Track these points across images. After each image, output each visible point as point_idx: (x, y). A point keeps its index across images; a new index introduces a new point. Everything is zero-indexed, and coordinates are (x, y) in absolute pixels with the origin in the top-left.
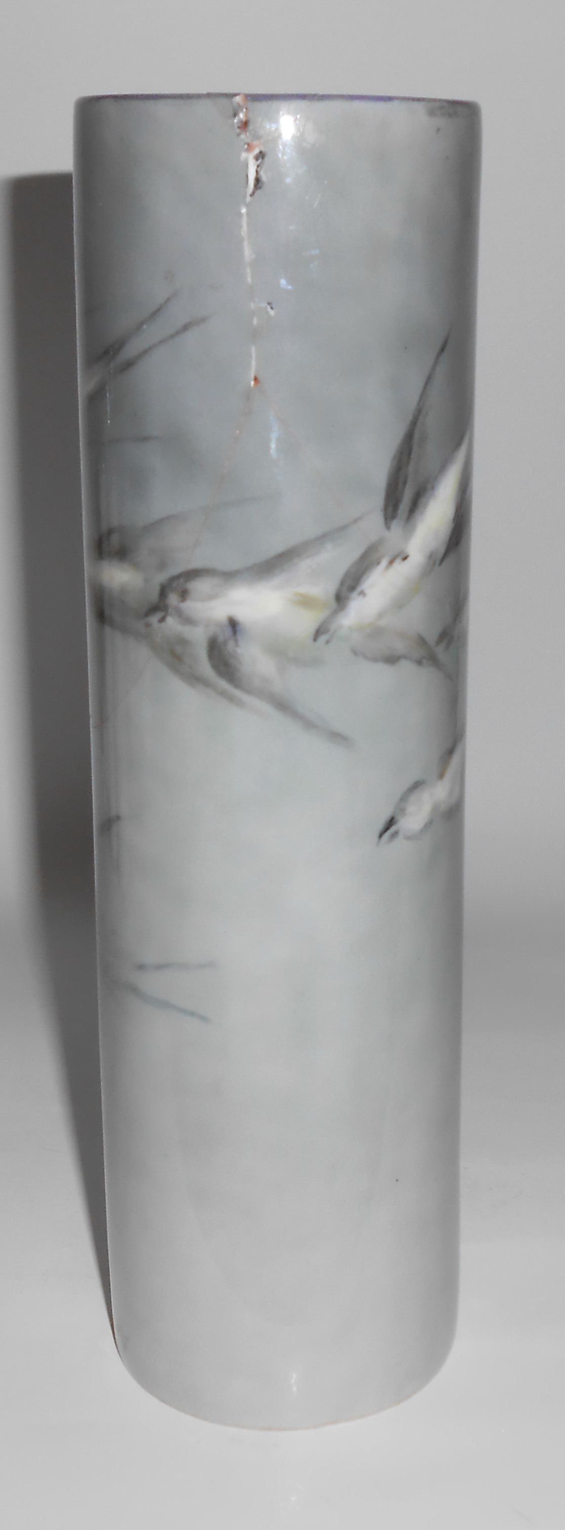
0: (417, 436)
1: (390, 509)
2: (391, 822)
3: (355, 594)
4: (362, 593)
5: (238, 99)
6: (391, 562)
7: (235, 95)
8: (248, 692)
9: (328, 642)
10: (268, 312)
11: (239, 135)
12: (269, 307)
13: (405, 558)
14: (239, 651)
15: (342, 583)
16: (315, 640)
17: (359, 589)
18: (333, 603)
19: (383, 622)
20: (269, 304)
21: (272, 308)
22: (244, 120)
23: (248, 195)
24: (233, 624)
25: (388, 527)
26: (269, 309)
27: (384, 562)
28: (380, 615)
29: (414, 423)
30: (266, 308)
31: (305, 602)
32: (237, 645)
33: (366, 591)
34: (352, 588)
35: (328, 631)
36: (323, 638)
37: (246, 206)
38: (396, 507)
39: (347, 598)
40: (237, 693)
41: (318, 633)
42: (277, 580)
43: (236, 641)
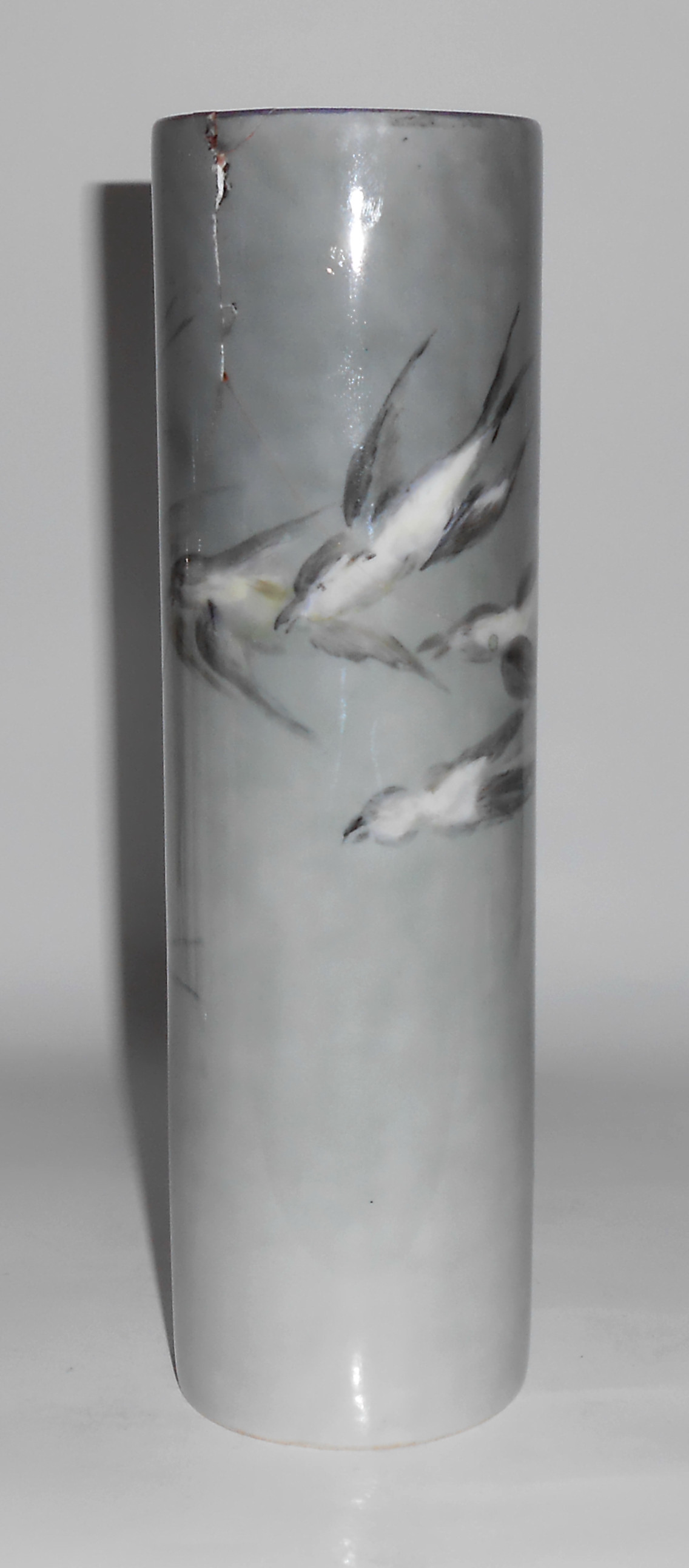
0: (382, 439)
1: (351, 508)
2: (358, 823)
3: (313, 587)
4: (321, 586)
5: (211, 117)
6: (354, 559)
7: (207, 114)
8: (223, 674)
9: (287, 632)
10: (233, 312)
11: (210, 149)
12: (233, 307)
13: (370, 558)
14: (216, 633)
15: (300, 575)
16: (276, 628)
17: (318, 582)
18: (293, 595)
19: (345, 618)
20: (233, 304)
21: (236, 308)
22: (214, 134)
23: (217, 204)
24: (211, 607)
25: (349, 525)
26: (234, 310)
27: (345, 558)
28: (341, 611)
29: (379, 424)
30: (231, 308)
31: (266, 590)
32: (214, 628)
33: (325, 585)
34: (311, 580)
35: (288, 620)
36: (283, 627)
37: (216, 213)
38: (357, 506)
39: (306, 590)
40: (216, 675)
41: (278, 622)
42: (243, 567)
43: (214, 624)
